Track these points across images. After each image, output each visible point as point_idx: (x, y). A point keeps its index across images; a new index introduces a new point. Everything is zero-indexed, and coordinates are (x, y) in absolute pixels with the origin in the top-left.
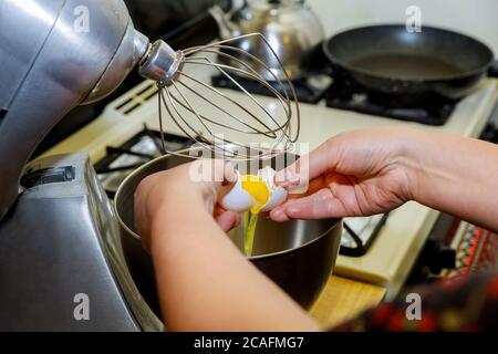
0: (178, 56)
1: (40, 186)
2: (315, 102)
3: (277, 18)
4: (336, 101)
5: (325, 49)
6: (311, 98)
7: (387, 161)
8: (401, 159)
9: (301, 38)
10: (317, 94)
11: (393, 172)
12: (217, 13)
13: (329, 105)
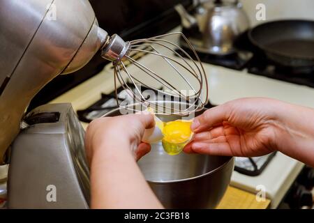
0: (127, 45)
1: (36, 125)
2: (240, 69)
3: (219, 14)
4: (254, 69)
5: (250, 35)
6: (238, 67)
7: (262, 122)
8: (272, 121)
9: (234, 27)
10: (242, 64)
11: (265, 129)
12: (179, 9)
13: (250, 72)
